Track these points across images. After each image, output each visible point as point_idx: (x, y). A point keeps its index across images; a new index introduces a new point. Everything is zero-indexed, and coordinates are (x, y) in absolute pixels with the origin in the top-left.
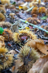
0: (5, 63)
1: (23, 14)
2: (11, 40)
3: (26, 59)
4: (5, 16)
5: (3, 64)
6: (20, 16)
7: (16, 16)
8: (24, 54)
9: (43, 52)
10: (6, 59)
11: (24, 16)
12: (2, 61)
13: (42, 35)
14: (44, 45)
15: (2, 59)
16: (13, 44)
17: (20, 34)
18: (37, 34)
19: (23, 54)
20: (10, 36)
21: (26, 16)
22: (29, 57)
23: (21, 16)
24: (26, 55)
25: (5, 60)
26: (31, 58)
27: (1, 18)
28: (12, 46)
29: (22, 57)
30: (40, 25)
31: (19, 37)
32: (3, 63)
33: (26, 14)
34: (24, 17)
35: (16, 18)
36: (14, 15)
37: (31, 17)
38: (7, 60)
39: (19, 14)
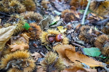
0: (25, 69)
1: (60, 3)
2: (37, 39)
3: (50, 67)
4: (36, 3)
5: (23, 70)
6: (54, 6)
7: (50, 5)
8: (49, 62)
9: (71, 60)
10: (26, 65)
11: (61, 6)
12: (22, 66)
13: (77, 38)
14: (75, 52)
15: (22, 64)
16: (39, 45)
17: (49, 35)
18: (71, 35)
19: (47, 61)
20: (38, 34)
21: (63, 6)
22: (53, 66)
23: (57, 6)
24: (50, 63)
25: (26, 67)
26: (55, 67)
27: (30, 7)
28: (37, 47)
29: (46, 64)
30: (77, 22)
31: (47, 38)
32: (23, 68)
33: (63, 3)
34: (60, 8)
35: (50, 8)
36: (48, 4)
37: (69, 8)
38: (28, 66)
39: (54, 3)
